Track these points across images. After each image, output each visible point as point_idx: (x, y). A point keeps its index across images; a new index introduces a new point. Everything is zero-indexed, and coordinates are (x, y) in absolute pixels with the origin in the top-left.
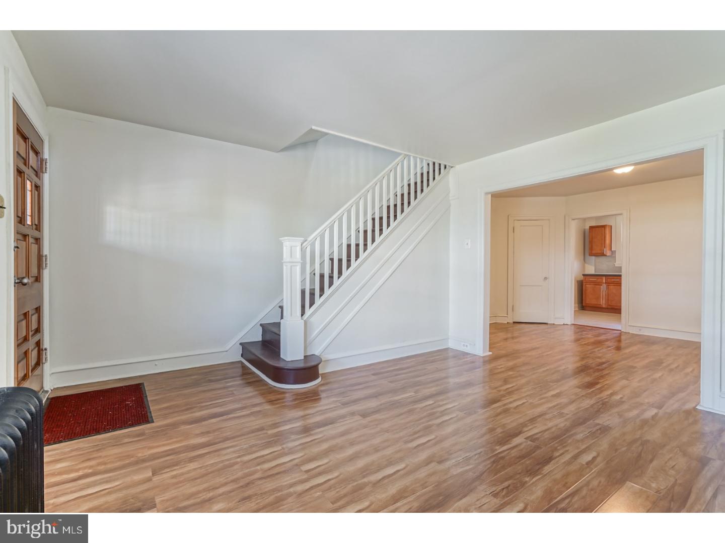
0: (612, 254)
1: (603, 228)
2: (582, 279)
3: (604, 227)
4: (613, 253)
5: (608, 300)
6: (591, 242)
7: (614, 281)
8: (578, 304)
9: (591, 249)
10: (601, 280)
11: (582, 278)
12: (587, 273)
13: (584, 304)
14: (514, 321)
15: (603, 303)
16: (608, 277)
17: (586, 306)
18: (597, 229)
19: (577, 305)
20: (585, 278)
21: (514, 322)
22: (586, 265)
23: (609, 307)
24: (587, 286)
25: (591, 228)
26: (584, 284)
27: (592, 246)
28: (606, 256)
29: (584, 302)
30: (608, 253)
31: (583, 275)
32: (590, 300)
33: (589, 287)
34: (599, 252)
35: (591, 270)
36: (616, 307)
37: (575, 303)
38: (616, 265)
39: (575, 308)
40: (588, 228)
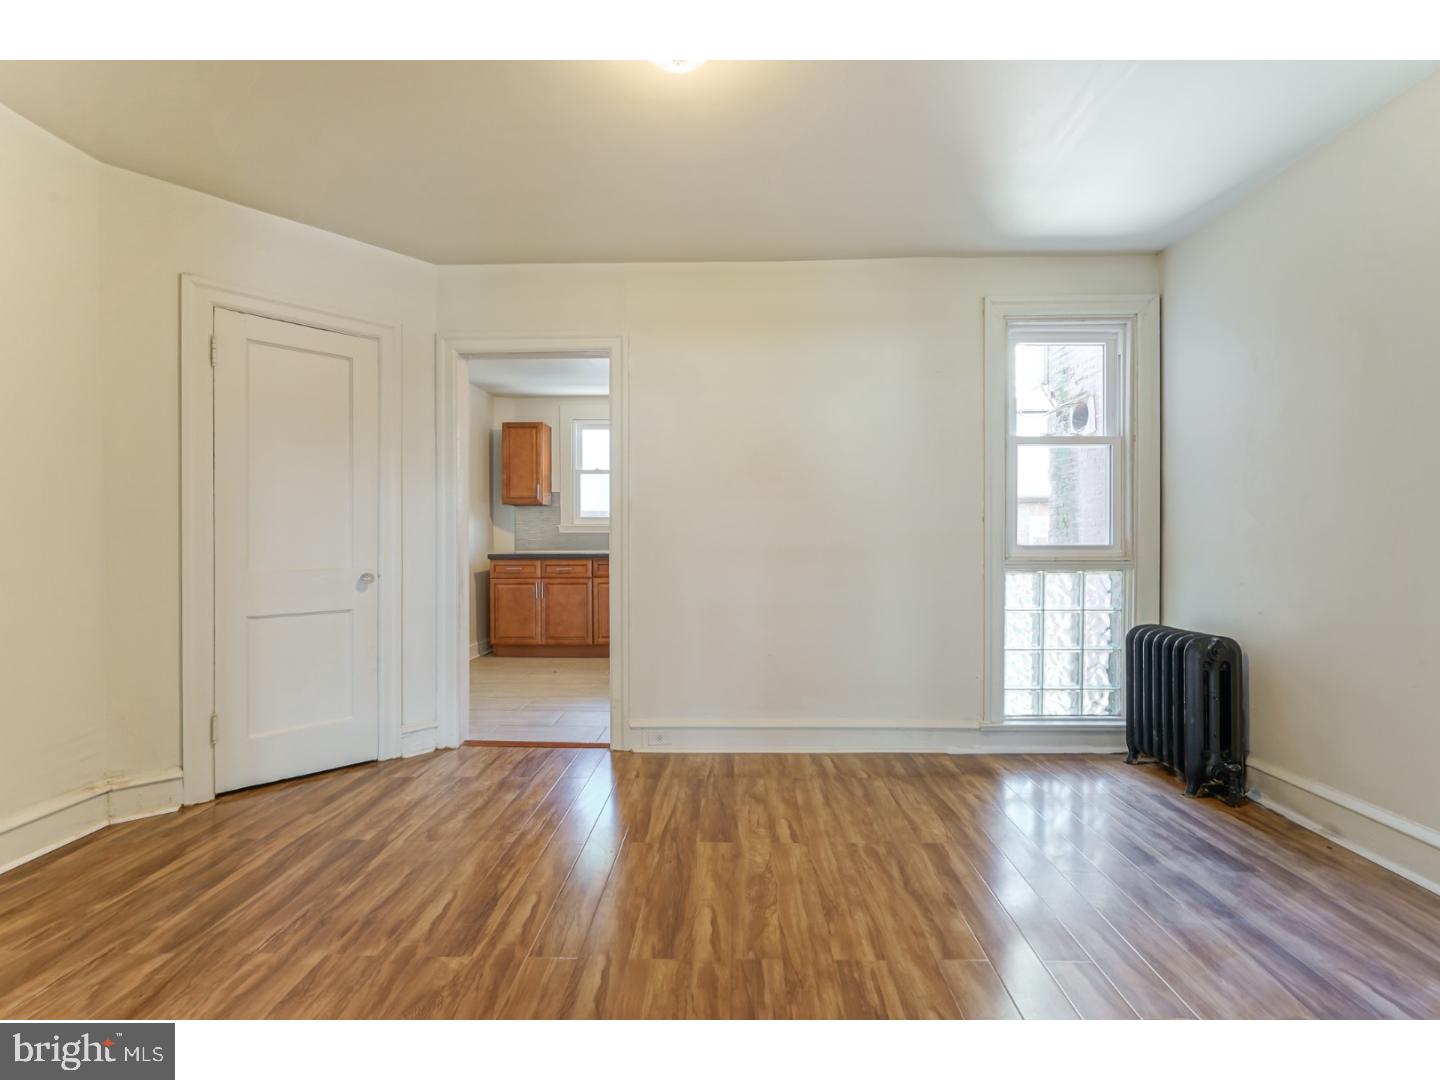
0: (552, 501)
1: (534, 432)
2: (487, 569)
3: (535, 427)
4: (555, 497)
5: (548, 623)
6: (507, 467)
7: (560, 573)
8: (478, 641)
9: (507, 484)
10: (532, 570)
11: (486, 565)
12: (497, 552)
13: (493, 641)
14: (218, 791)
15: (537, 634)
16: (548, 563)
17: (498, 645)
18: (521, 431)
19: (476, 643)
20: (495, 566)
21: (218, 796)
22: (497, 530)
23: (551, 642)
24: (500, 586)
25: (507, 426)
26: (493, 582)
27: (509, 479)
28: (541, 505)
29: (492, 635)
30: (545, 499)
31: (492, 557)
32: (507, 628)
33: (503, 589)
34: (526, 494)
35: (506, 544)
36: (566, 642)
37: (471, 640)
38: (561, 531)
39: (471, 654)
40: (500, 428)
